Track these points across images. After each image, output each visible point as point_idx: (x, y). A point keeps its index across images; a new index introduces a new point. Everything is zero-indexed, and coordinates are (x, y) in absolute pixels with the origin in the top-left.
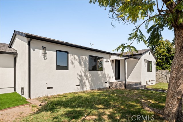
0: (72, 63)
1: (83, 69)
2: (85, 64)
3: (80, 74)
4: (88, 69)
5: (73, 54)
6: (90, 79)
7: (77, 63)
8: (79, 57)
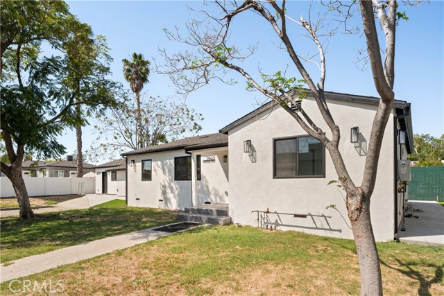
0: (155, 170)
1: (167, 178)
2: (169, 171)
3: (163, 184)
4: (174, 178)
5: (156, 161)
6: (176, 192)
7: (160, 171)
8: (162, 163)
